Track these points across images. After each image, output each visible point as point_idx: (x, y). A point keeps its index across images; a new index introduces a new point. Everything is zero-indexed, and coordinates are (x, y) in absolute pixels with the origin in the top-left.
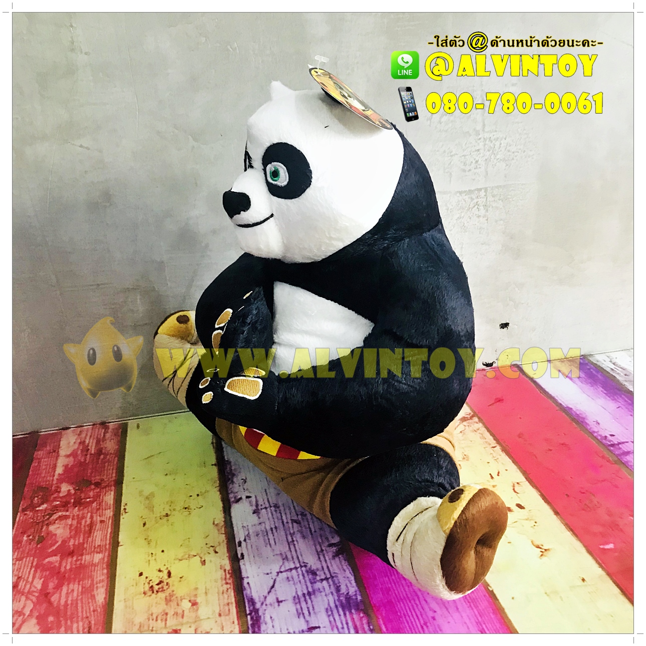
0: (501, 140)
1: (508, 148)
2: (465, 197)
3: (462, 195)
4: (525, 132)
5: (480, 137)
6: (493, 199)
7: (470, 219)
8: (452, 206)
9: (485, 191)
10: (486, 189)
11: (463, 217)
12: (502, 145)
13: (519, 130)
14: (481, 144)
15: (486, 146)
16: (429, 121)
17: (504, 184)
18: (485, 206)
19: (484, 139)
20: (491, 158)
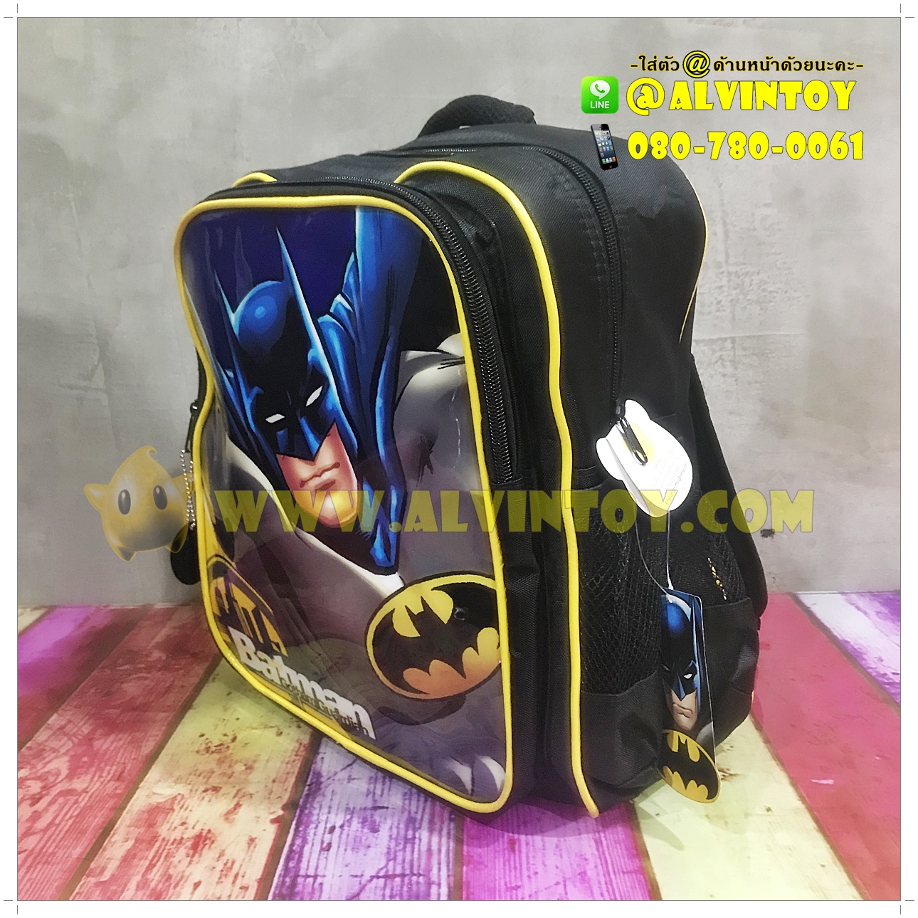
0: (753, 275)
4: (786, 266)
5: (722, 270)
6: (744, 353)
7: (712, 377)
9: (732, 342)
10: (733, 340)
12: (755, 282)
13: (777, 263)
14: (725, 280)
15: (731, 282)
17: (759, 334)
18: (733, 362)
19: (728, 273)
20: (739, 299)
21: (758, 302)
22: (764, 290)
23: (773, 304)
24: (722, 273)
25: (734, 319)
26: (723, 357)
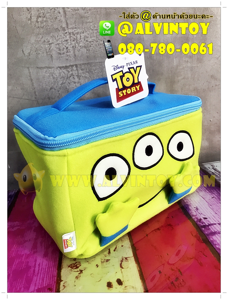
0: (81, 33)
1: (86, 39)
2: (63, 71)
3: (62, 69)
4: (95, 28)
5: (66, 31)
6: (82, 72)
7: (70, 84)
8: (56, 75)
9: (76, 67)
10: (76, 66)
11: (65, 83)
12: (82, 37)
13: (91, 27)
14: (68, 36)
15: (71, 38)
16: (30, 21)
17: (88, 62)
18: (78, 76)
19: (69, 33)
20: (76, 46)
21: (85, 47)
22: (87, 41)
23: (92, 48)
24: (66, 33)
25: (75, 55)
26: (73, 74)
